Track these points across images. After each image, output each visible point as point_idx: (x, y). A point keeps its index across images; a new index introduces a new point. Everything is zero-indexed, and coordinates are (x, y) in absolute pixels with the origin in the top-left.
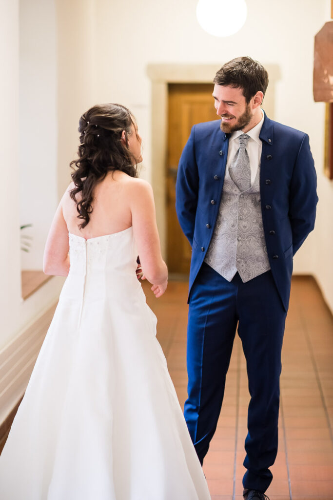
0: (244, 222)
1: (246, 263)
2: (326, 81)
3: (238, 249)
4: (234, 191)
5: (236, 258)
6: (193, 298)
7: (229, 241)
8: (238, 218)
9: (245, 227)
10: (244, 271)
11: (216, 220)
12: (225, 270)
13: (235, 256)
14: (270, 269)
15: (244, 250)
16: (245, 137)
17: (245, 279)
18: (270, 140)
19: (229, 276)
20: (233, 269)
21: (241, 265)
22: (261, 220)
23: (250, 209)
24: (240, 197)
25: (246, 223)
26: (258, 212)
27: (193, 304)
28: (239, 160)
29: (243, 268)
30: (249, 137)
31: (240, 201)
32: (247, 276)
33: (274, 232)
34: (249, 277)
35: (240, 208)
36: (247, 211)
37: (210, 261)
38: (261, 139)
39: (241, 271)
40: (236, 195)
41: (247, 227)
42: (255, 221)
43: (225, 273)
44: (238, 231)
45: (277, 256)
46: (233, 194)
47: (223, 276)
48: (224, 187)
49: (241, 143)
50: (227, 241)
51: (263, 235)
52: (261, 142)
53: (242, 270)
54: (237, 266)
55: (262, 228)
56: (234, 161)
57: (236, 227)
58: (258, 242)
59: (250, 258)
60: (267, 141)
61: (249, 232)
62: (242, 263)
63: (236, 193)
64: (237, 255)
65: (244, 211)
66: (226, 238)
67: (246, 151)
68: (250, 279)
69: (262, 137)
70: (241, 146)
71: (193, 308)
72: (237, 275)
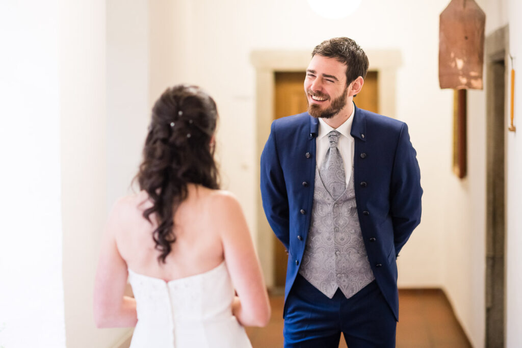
0: (340, 234)
1: (347, 277)
2: (453, 65)
3: (337, 263)
4: (326, 199)
5: (335, 275)
6: (288, 312)
7: (326, 255)
8: (333, 230)
9: (342, 239)
10: (346, 287)
11: (309, 232)
12: (325, 286)
13: (334, 272)
14: (374, 279)
15: (344, 265)
16: (334, 134)
17: (348, 294)
18: (363, 135)
19: (330, 293)
20: (334, 285)
21: (342, 280)
22: (359, 230)
23: (346, 218)
24: (334, 207)
25: (343, 234)
26: (355, 221)
27: (289, 318)
28: (331, 161)
29: (345, 283)
30: (339, 134)
31: (335, 210)
32: (351, 291)
33: (375, 239)
34: (353, 292)
35: (335, 219)
36: (343, 222)
37: (307, 275)
38: (352, 135)
39: (343, 287)
40: (329, 204)
41: (345, 240)
42: (353, 231)
43: (325, 289)
44: (335, 244)
45: (381, 265)
46: (325, 203)
47: (322, 292)
48: (315, 195)
49: (331, 142)
50: (324, 255)
51: (363, 245)
52: (353, 139)
53: (345, 286)
54: (338, 282)
55: (362, 238)
56: (325, 163)
57: (333, 240)
58: (358, 253)
59: (352, 272)
60: (360, 137)
61: (348, 244)
62: (344, 278)
63: (329, 202)
64: (336, 271)
65: (339, 222)
66: (323, 252)
67: (337, 150)
68: (354, 294)
69: (354, 133)
70: (331, 145)
71: (289, 322)
72: (339, 291)
